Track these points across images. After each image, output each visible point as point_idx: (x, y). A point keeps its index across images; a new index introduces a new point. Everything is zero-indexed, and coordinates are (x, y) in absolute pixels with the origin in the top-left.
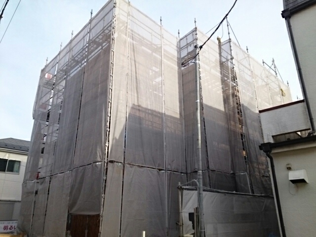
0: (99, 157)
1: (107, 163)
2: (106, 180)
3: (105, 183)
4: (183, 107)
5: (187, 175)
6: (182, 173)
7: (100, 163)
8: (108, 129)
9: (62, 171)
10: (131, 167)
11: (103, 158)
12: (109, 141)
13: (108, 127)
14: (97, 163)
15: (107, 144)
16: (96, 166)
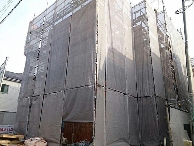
0: (90, 82)
1: (96, 87)
2: (96, 98)
3: (96, 100)
4: (134, 53)
5: (138, 99)
6: (135, 97)
7: (91, 86)
8: (96, 62)
9: (55, 91)
10: (110, 90)
11: (93, 82)
12: (97, 71)
13: (96, 61)
14: (89, 86)
15: (96, 73)
16: (88, 88)
